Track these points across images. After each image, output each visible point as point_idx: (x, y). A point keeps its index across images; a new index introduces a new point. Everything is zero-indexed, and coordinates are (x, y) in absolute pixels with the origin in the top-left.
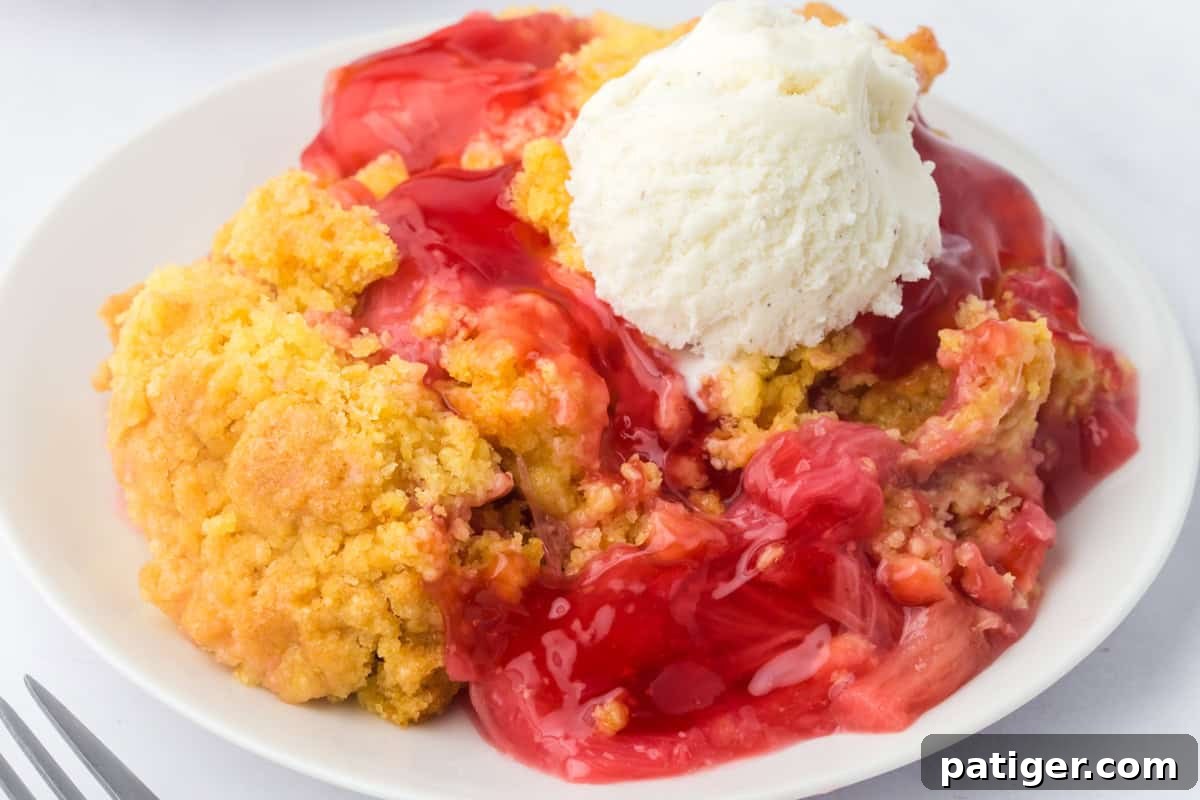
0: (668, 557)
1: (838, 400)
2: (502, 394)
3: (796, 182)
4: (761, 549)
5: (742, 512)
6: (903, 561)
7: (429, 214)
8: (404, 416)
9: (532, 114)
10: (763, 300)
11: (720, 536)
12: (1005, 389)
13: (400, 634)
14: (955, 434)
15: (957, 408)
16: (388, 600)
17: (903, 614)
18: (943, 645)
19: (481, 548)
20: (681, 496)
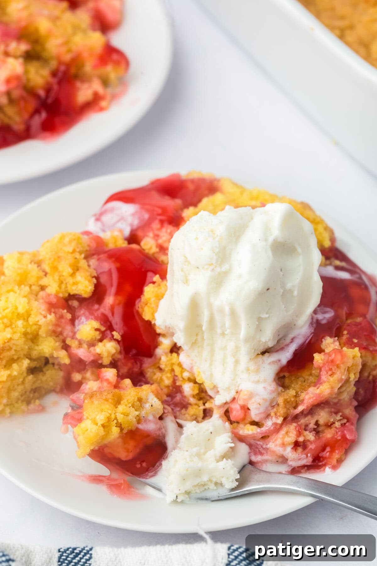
12: (340, 377)
14: (319, 395)
15: (321, 384)
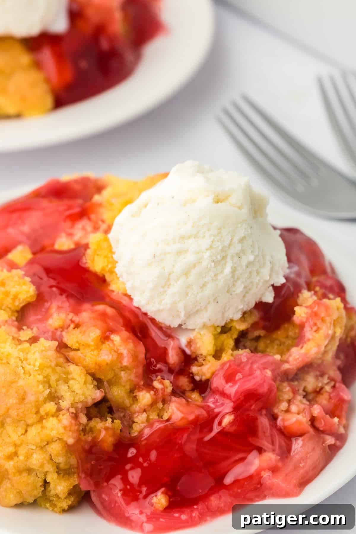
0: (181, 424)
1: (248, 344)
2: (95, 352)
3: (227, 243)
4: (223, 417)
5: (211, 400)
6: (288, 416)
7: (48, 271)
8: (50, 366)
9: (84, 223)
10: (215, 299)
11: (204, 412)
12: (326, 332)
13: (57, 470)
14: (305, 354)
15: (305, 343)
16: (50, 455)
17: (291, 441)
18: (311, 454)
19: (92, 426)
20: (181, 394)
